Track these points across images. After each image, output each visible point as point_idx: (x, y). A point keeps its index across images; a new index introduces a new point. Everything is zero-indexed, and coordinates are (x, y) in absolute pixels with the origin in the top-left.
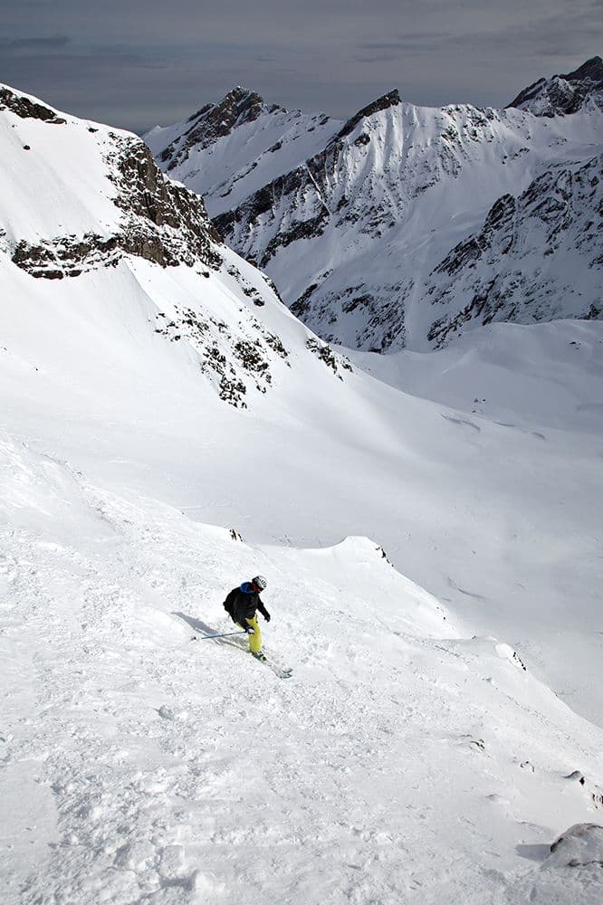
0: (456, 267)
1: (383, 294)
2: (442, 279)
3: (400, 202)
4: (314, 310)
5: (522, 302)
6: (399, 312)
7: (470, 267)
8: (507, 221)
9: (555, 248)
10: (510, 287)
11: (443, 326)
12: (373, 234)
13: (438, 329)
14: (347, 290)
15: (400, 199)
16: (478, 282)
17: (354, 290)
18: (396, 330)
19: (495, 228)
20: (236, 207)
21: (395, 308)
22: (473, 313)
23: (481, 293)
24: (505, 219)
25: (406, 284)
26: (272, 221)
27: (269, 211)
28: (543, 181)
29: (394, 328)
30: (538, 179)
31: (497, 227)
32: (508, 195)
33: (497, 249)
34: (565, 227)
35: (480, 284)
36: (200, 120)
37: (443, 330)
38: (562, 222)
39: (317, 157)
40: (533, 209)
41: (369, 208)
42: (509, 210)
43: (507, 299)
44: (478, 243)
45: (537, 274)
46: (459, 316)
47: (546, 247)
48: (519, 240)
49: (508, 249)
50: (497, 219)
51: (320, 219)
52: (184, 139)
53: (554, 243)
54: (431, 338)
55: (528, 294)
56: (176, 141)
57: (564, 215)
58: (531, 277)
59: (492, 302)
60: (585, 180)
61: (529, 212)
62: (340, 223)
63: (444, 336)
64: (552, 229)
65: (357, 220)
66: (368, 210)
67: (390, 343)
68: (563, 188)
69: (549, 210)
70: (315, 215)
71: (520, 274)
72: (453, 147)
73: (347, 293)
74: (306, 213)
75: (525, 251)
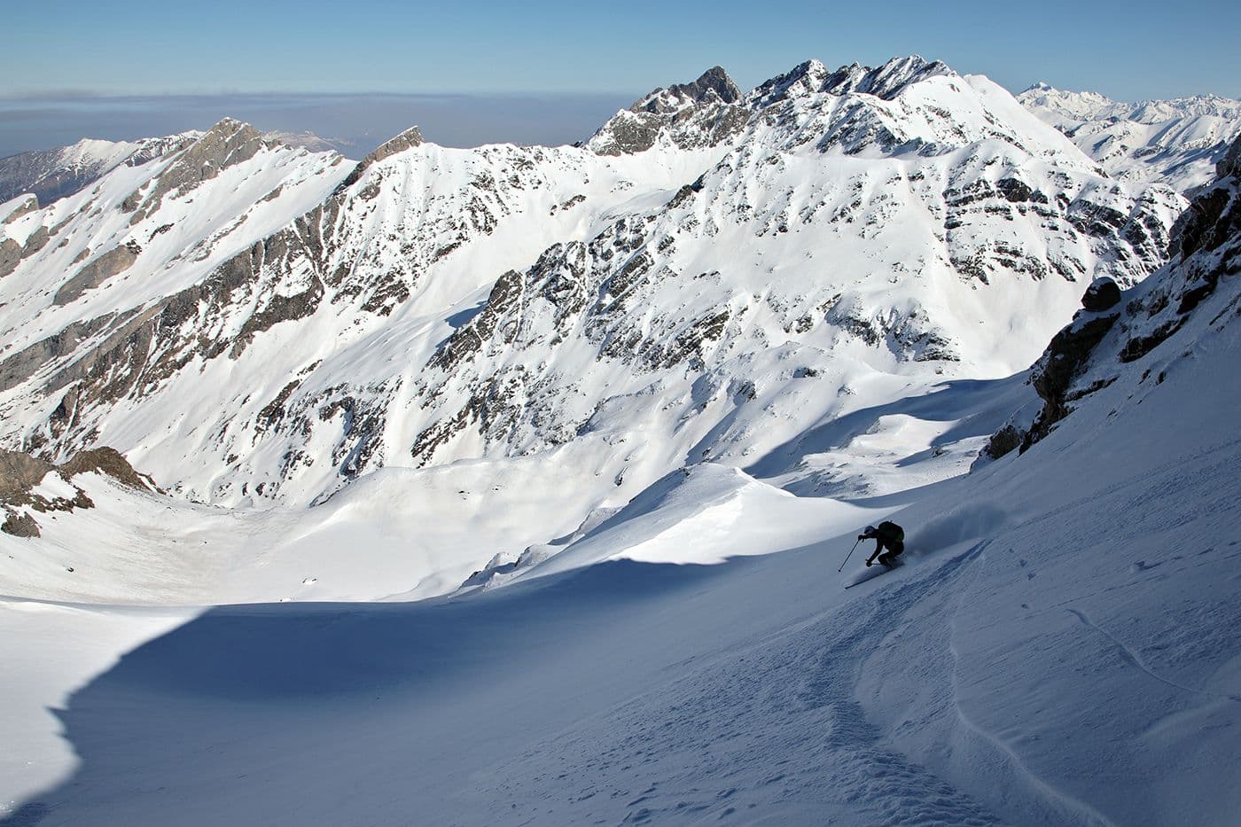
0: (451, 361)
1: (366, 397)
2: (434, 376)
3: (416, 268)
4: (289, 416)
5: (523, 404)
6: (380, 422)
7: (468, 360)
8: (511, 303)
9: (564, 336)
10: (510, 385)
11: (430, 437)
12: (379, 310)
13: (424, 441)
14: (326, 392)
15: (416, 265)
16: (475, 379)
17: (334, 391)
18: (372, 445)
19: (497, 311)
20: (202, 281)
21: (375, 416)
22: (469, 418)
23: (477, 393)
24: (509, 300)
25: (392, 384)
26: (248, 298)
27: (244, 286)
28: (552, 253)
29: (371, 442)
30: (547, 252)
31: (501, 310)
32: (512, 271)
33: (499, 337)
34: (576, 309)
35: (477, 383)
36: (177, 159)
37: (430, 443)
38: (571, 304)
39: (308, 215)
40: (541, 287)
41: (374, 278)
42: (514, 289)
43: (507, 401)
44: (476, 330)
45: (540, 369)
46: (451, 424)
47: (552, 334)
48: (525, 327)
49: (511, 337)
50: (499, 301)
51: (310, 293)
52: (154, 183)
53: (563, 330)
54: (415, 453)
55: (530, 395)
56: (145, 186)
57: (574, 295)
58: (534, 372)
59: (491, 406)
60: (599, 253)
61: (536, 292)
62: (338, 297)
63: (432, 450)
64: (561, 313)
65: (358, 293)
66: (372, 280)
67: (366, 461)
68: (573, 264)
69: (557, 290)
70: (304, 289)
71: (522, 369)
72: (487, 197)
73: (326, 395)
74: (292, 286)
75: (529, 340)
